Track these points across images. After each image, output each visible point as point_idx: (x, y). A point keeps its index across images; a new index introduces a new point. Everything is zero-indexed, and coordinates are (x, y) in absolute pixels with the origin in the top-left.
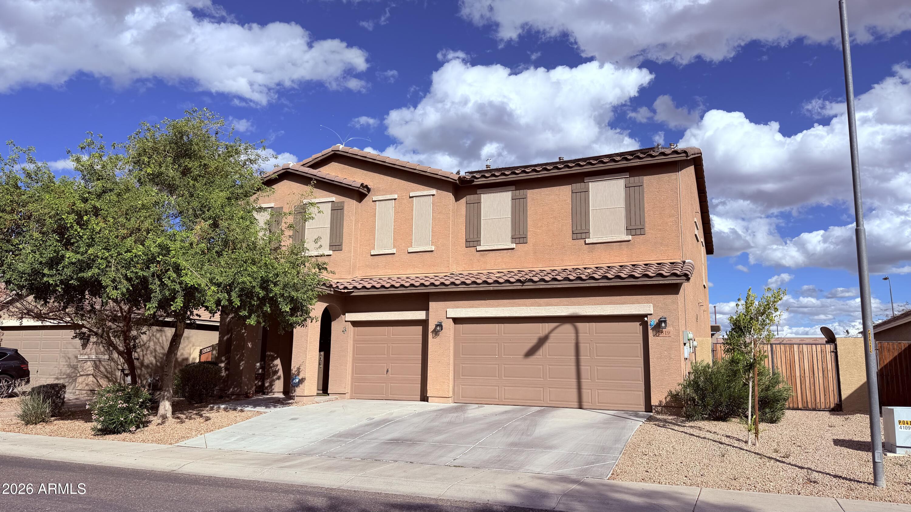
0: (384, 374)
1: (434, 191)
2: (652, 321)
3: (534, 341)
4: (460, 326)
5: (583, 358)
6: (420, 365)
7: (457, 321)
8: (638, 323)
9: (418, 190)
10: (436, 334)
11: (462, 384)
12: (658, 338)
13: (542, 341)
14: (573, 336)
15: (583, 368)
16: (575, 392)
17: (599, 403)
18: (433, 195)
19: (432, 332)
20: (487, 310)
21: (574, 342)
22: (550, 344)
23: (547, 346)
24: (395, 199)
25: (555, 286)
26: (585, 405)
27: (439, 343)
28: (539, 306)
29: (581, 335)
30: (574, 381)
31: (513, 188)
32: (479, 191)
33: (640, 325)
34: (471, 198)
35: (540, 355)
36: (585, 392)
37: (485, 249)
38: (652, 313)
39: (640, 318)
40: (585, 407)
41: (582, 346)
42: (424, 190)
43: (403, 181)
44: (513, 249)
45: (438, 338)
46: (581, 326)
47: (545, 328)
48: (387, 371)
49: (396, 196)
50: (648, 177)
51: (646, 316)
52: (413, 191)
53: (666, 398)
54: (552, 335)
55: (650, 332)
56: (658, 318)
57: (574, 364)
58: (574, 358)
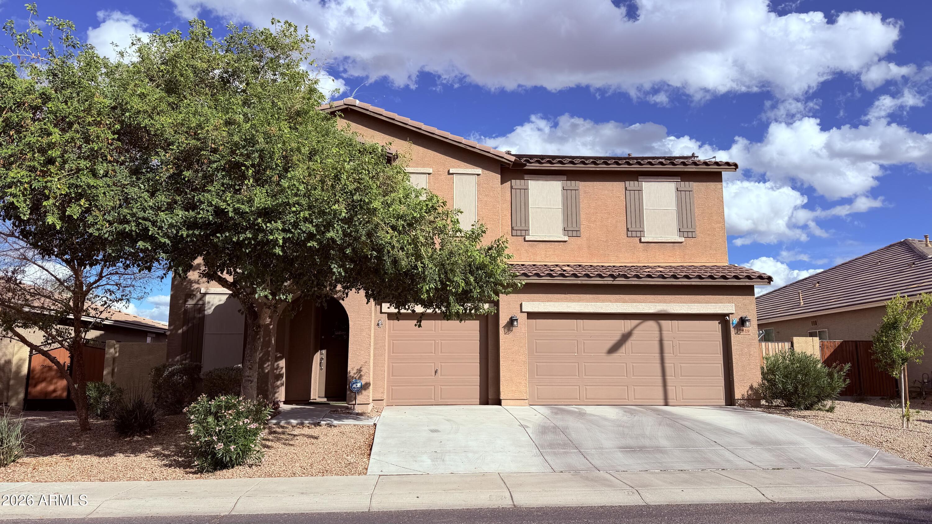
0: (432, 376)
1: (479, 171)
2: (734, 320)
3: (617, 337)
4: (533, 321)
5: (667, 356)
6: (479, 364)
7: (531, 315)
8: (717, 322)
9: (459, 167)
10: (509, 330)
11: (537, 384)
12: (739, 336)
13: (626, 337)
14: (657, 333)
15: (668, 365)
16: (660, 389)
17: (683, 399)
18: (478, 175)
19: (504, 327)
20: (569, 305)
21: (658, 339)
22: (633, 342)
23: (629, 344)
24: (429, 174)
25: (647, 283)
26: (670, 401)
27: (513, 339)
28: (624, 302)
29: (664, 333)
30: (659, 379)
31: (565, 177)
32: (526, 177)
33: (719, 323)
34: (517, 183)
35: (623, 353)
36: (670, 388)
37: (535, 239)
38: (734, 312)
39: (722, 318)
40: (670, 404)
41: (666, 343)
42: (467, 168)
43: (439, 154)
44: (565, 242)
45: (511, 334)
46: (665, 324)
47: (628, 325)
48: (436, 372)
49: (431, 171)
50: (697, 183)
51: (728, 315)
52: (454, 167)
53: (747, 392)
54: (635, 332)
55: (732, 330)
56: (739, 317)
57: (658, 361)
58: (657, 356)
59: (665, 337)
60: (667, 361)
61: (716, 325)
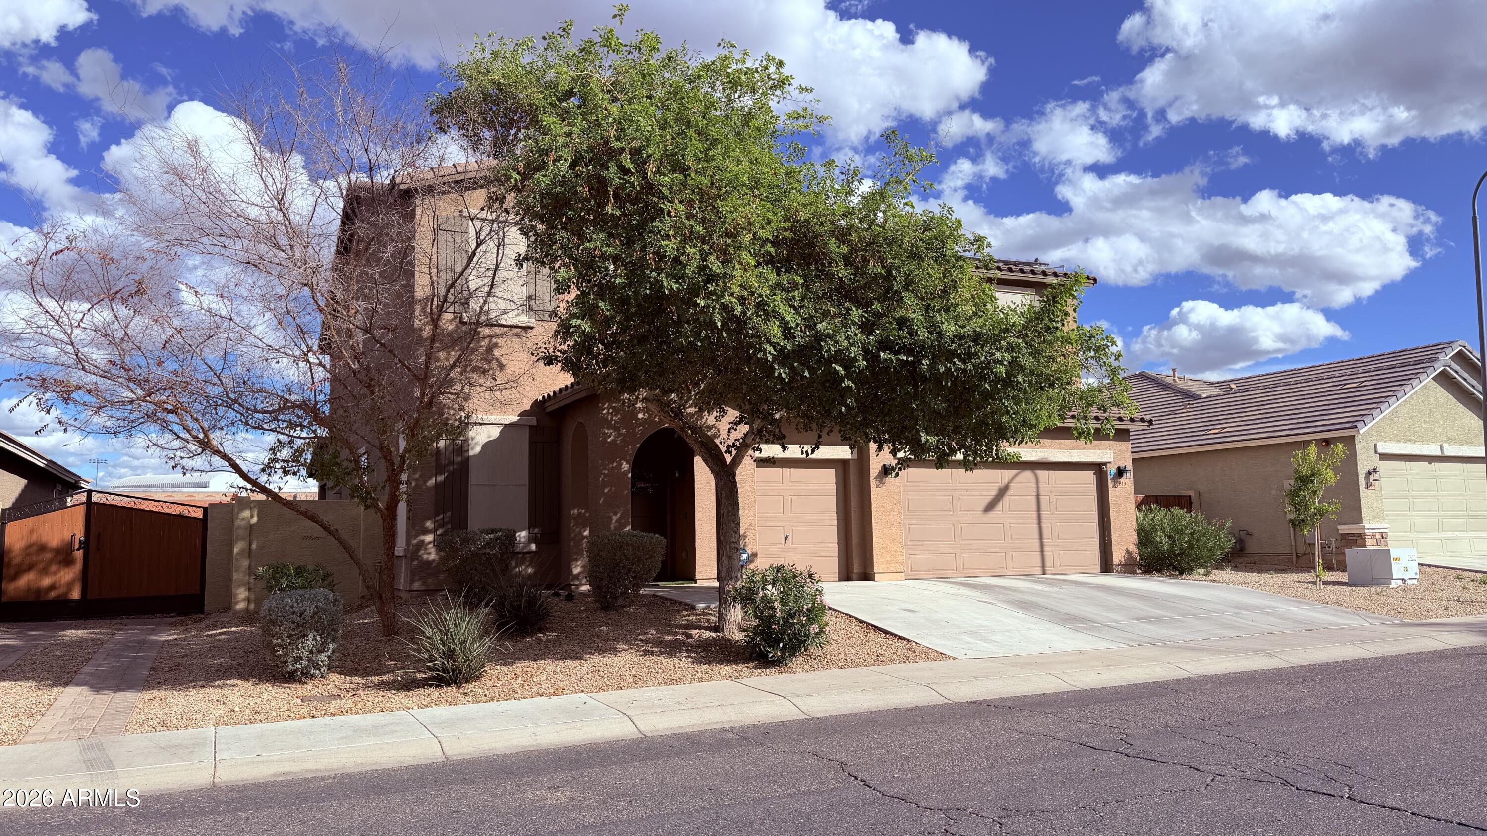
0: (781, 544)
2: (1112, 470)
3: (994, 491)
5: (1045, 514)
8: (1092, 472)
11: (910, 552)
12: (1117, 489)
13: (1003, 492)
14: (1034, 486)
17: (1060, 566)
19: (876, 478)
21: (1035, 493)
22: (1009, 497)
23: (1006, 498)
26: (1048, 570)
27: (885, 494)
29: (1041, 486)
33: (1094, 474)
35: (1000, 511)
36: (1047, 554)
38: (1111, 461)
39: (1098, 468)
40: (1048, 573)
41: (1043, 499)
45: (888, 486)
46: (1043, 474)
47: (1005, 476)
48: (786, 538)
51: (1105, 464)
53: (1124, 556)
54: (1012, 485)
55: (1110, 482)
56: (1116, 467)
57: (1035, 521)
58: (1034, 514)
59: (1042, 492)
60: (1044, 520)
61: (1090, 477)
